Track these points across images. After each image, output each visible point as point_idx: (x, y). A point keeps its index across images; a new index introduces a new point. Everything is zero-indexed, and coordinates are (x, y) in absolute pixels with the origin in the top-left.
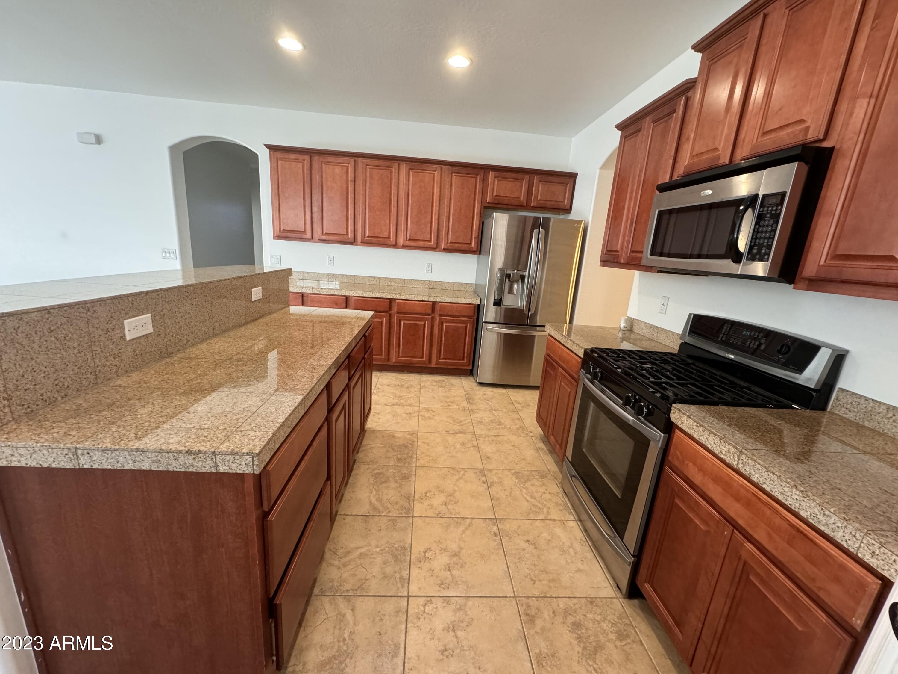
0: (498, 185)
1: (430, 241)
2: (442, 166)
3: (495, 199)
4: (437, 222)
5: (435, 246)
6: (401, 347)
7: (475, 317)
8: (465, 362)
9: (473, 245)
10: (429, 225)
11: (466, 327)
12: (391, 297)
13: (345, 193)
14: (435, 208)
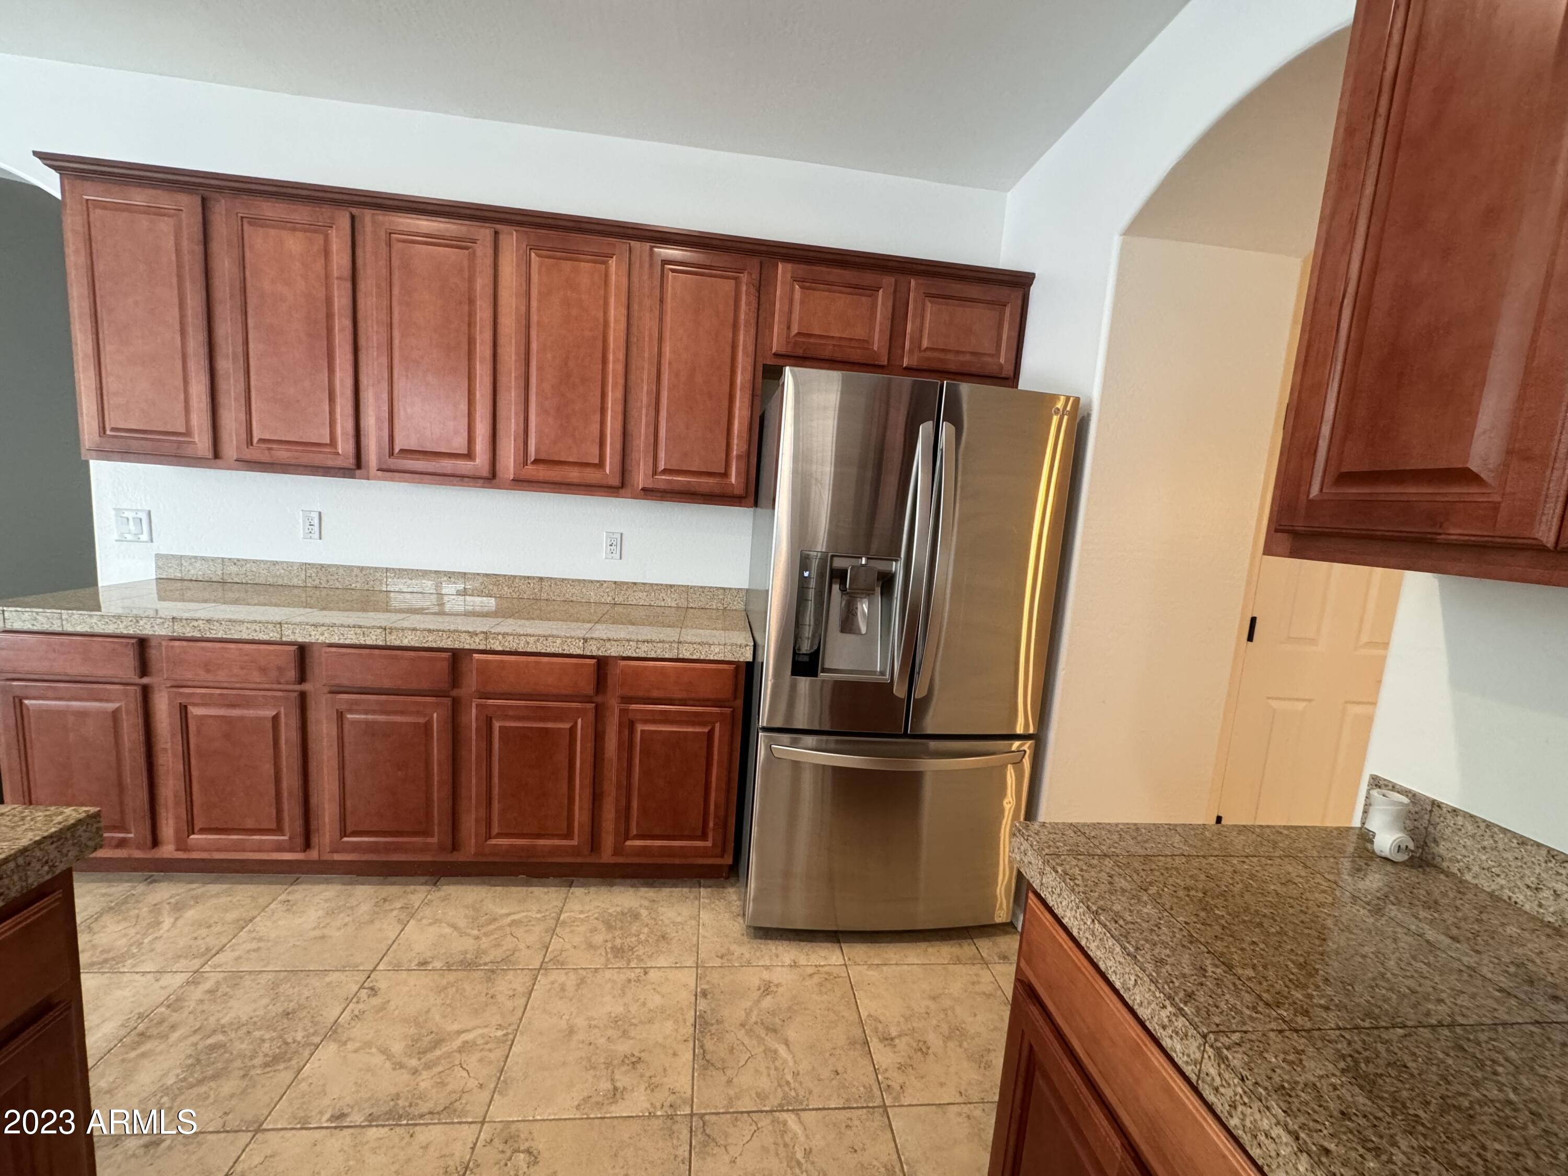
0: (802, 302)
1: (601, 465)
2: (632, 243)
3: (796, 343)
4: (620, 408)
5: (616, 482)
6: (496, 806)
7: (739, 703)
8: (709, 844)
9: (733, 480)
10: (597, 417)
11: (710, 734)
12: (457, 645)
13: (322, 315)
14: (615, 366)
